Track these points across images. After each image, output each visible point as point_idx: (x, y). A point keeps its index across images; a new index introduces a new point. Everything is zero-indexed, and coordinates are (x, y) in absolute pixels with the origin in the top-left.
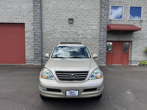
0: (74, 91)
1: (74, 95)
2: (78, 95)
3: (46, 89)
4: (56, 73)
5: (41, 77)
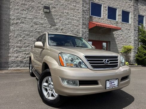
0: (114, 81)
1: (114, 86)
2: (118, 86)
3: (78, 83)
4: (86, 58)
5: (61, 66)
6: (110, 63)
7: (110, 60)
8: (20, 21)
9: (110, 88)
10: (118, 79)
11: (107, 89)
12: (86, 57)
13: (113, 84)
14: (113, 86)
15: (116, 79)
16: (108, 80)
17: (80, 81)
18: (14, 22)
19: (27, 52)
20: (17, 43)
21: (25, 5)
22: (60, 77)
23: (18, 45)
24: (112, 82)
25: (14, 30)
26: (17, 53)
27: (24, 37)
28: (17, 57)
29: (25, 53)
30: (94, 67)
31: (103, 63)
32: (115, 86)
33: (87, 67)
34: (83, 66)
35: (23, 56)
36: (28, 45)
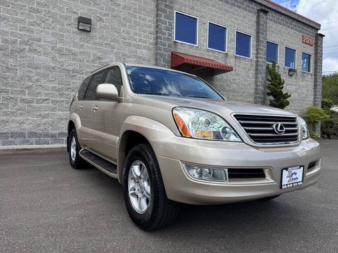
0: (296, 171)
1: (295, 181)
2: (303, 181)
3: (227, 174)
4: (238, 119)
5: (182, 136)
6: (287, 132)
7: (286, 126)
8: (27, 47)
9: (289, 186)
10: (303, 166)
11: (284, 187)
12: (238, 117)
13: (294, 177)
14: (293, 181)
15: (300, 167)
16: (286, 169)
17: (230, 170)
18: (15, 49)
19: (43, 113)
20: (23, 92)
21: (39, 12)
22: (183, 162)
23: (24, 97)
24: (293, 172)
25: (15, 66)
26: (21, 114)
27: (37, 80)
28: (23, 123)
29: (40, 115)
30: (256, 139)
31: (272, 132)
32: (297, 181)
33: (240, 140)
34: (233, 138)
35: (35, 121)
36: (45, 98)
